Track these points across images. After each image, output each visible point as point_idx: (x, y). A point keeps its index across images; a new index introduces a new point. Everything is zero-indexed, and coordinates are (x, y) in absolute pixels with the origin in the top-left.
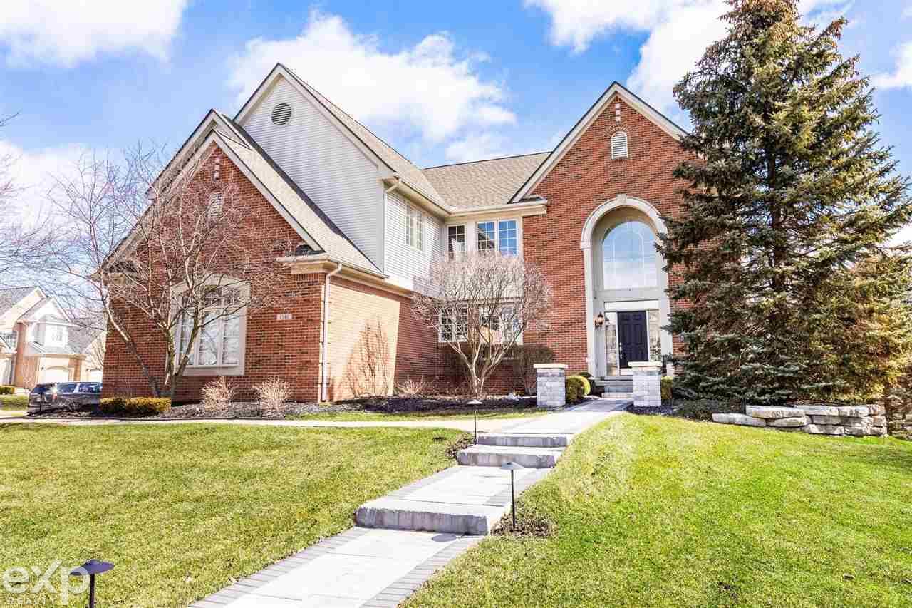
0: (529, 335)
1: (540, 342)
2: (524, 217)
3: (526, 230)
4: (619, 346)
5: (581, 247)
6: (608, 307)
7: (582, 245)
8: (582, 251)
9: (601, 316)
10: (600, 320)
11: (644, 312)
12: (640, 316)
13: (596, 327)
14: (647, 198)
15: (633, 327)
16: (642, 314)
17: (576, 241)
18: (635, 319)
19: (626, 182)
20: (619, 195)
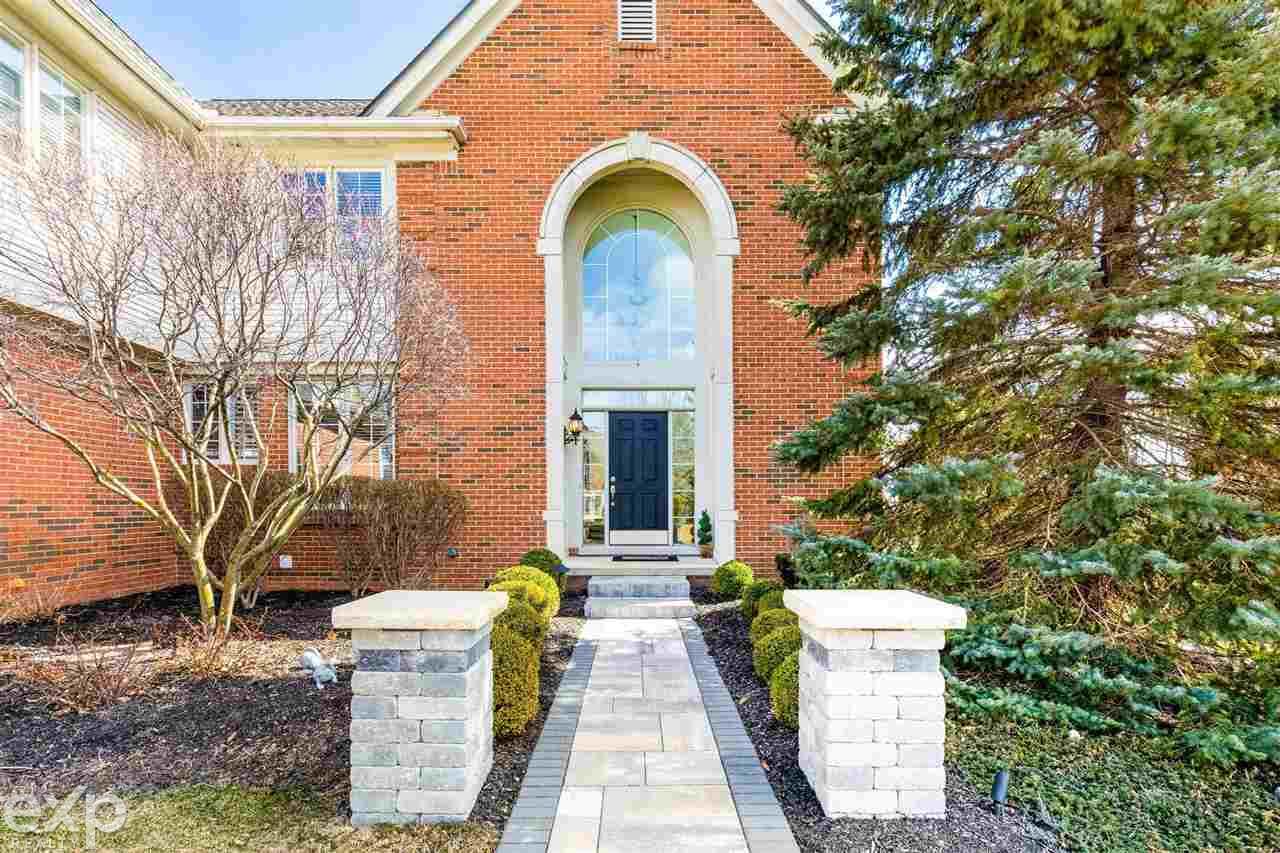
0: (411, 454)
1: (437, 470)
2: (400, 165)
3: (404, 197)
4: (611, 484)
5: (539, 252)
6: (592, 400)
7: (541, 247)
8: (540, 261)
9: (576, 417)
10: (575, 425)
11: (666, 413)
12: (655, 422)
13: (567, 441)
14: (695, 147)
15: (638, 444)
16: (659, 417)
17: (530, 235)
18: (645, 430)
19: (647, 103)
20: (632, 134)
